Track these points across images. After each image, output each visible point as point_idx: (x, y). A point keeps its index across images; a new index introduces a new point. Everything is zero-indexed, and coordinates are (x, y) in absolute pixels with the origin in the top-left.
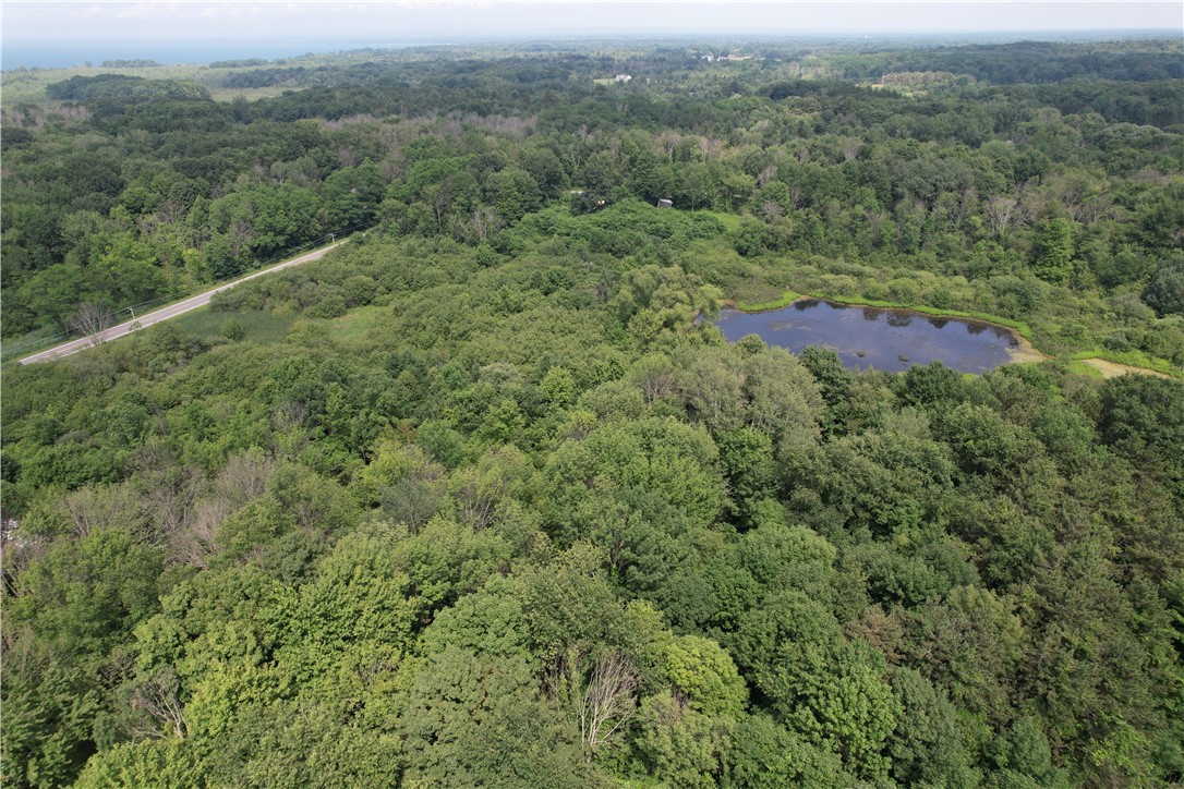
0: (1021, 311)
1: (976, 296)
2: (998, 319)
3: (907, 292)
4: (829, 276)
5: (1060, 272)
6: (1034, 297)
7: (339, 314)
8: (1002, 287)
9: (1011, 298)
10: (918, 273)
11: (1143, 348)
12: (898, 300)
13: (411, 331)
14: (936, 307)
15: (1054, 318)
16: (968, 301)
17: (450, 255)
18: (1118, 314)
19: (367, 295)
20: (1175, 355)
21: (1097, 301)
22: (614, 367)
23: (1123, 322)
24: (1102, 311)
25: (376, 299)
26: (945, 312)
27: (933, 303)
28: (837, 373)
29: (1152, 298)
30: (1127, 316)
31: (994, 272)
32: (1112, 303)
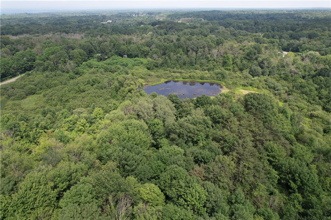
0: (222, 79)
1: (211, 76)
2: (217, 81)
3: (193, 76)
4: (173, 74)
5: (230, 68)
6: (225, 75)
7: (24, 98)
8: (217, 73)
9: (220, 75)
10: (196, 71)
11: (251, 86)
12: (191, 79)
13: (50, 101)
14: (201, 79)
15: (230, 80)
16: (209, 77)
17: (60, 76)
18: (244, 77)
19: (33, 91)
20: (258, 86)
21: (239, 74)
22: (115, 105)
23: (246, 79)
24: (241, 77)
25: (37, 92)
26: (204, 81)
27: (200, 78)
28: (178, 100)
29: (251, 73)
30: (246, 78)
31: (214, 69)
32: (243, 75)
